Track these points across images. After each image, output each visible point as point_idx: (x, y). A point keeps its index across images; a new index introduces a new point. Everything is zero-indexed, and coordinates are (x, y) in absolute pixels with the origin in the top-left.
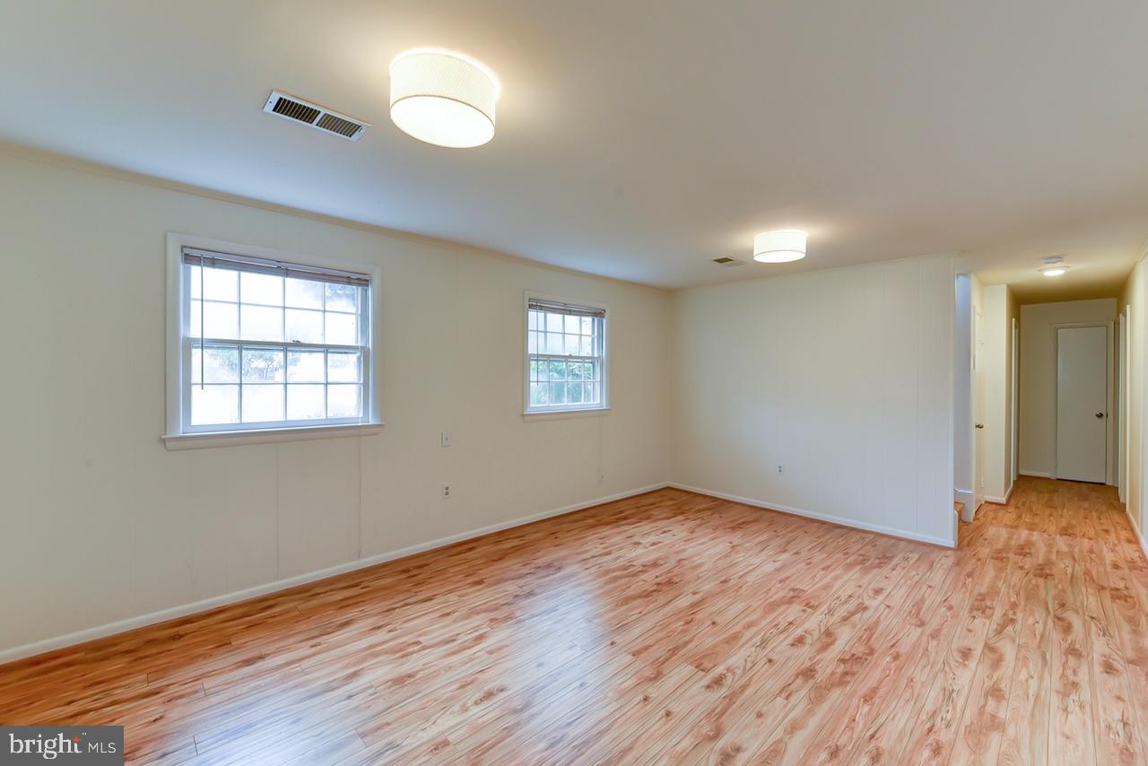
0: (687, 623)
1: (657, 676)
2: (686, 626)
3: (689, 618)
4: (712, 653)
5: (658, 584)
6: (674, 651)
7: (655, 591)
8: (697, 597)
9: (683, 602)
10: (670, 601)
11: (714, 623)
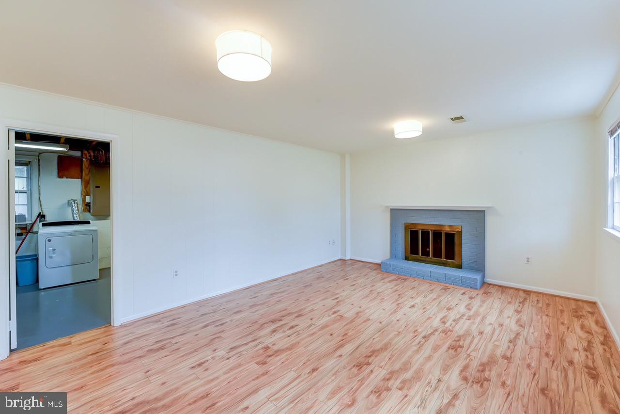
0: (346, 334)
1: (358, 313)
2: (347, 332)
3: (345, 337)
4: (335, 321)
5: (368, 364)
6: (352, 321)
7: (369, 357)
8: (339, 353)
9: (348, 348)
10: (357, 348)
11: (331, 335)
